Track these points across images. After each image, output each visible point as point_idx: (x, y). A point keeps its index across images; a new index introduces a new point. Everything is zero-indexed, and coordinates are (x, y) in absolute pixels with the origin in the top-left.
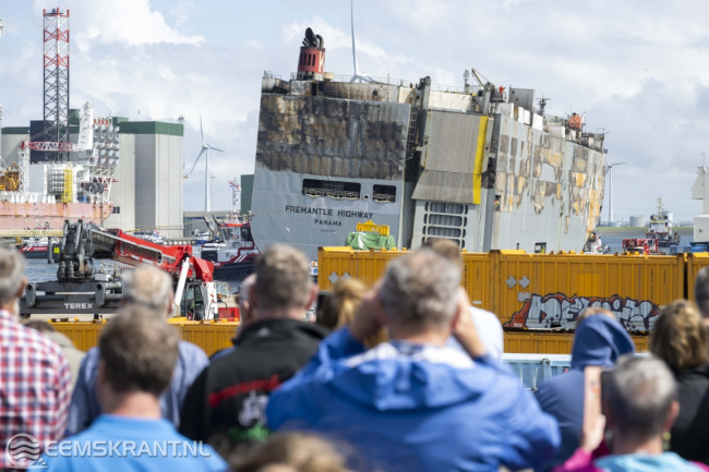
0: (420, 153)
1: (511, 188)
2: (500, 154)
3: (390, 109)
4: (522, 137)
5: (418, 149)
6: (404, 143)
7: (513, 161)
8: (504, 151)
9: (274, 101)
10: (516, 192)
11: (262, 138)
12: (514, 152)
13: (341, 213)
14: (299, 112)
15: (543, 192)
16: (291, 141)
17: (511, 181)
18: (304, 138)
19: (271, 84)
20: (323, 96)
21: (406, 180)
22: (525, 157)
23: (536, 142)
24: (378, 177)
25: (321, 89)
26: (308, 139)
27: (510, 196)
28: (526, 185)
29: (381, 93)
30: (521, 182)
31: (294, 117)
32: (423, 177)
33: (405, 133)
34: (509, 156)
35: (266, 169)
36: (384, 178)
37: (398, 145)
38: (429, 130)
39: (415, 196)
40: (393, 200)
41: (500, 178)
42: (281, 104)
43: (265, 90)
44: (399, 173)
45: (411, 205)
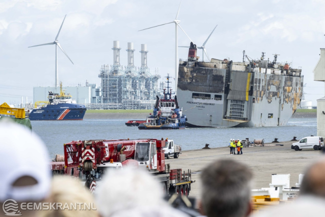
0: (229, 85)
1: (259, 95)
2: (255, 84)
3: (219, 71)
4: (262, 78)
5: (229, 83)
6: (224, 81)
7: (259, 86)
8: (256, 83)
9: (183, 68)
10: (260, 96)
11: (179, 80)
12: (259, 83)
13: (204, 104)
14: (191, 72)
15: (271, 96)
16: (189, 81)
17: (259, 93)
18: (192, 80)
19: (182, 63)
20: (199, 67)
21: (225, 93)
22: (264, 84)
23: (268, 78)
24: (216, 92)
25: (198, 64)
26: (194, 81)
27: (259, 98)
28: (264, 94)
29: (217, 66)
30: (262, 93)
31: (189, 74)
32: (230, 92)
33: (224, 78)
34: (258, 85)
35: (181, 90)
36: (218, 93)
37: (222, 82)
38: (232, 77)
39: (228, 98)
40: (221, 100)
41: (255, 92)
42: (185, 69)
43: (180, 65)
44: (223, 91)
45: (226, 101)
